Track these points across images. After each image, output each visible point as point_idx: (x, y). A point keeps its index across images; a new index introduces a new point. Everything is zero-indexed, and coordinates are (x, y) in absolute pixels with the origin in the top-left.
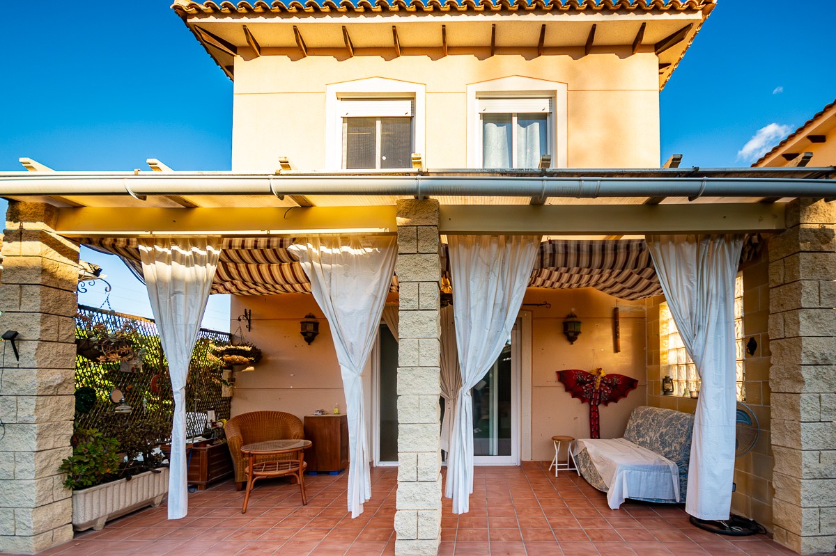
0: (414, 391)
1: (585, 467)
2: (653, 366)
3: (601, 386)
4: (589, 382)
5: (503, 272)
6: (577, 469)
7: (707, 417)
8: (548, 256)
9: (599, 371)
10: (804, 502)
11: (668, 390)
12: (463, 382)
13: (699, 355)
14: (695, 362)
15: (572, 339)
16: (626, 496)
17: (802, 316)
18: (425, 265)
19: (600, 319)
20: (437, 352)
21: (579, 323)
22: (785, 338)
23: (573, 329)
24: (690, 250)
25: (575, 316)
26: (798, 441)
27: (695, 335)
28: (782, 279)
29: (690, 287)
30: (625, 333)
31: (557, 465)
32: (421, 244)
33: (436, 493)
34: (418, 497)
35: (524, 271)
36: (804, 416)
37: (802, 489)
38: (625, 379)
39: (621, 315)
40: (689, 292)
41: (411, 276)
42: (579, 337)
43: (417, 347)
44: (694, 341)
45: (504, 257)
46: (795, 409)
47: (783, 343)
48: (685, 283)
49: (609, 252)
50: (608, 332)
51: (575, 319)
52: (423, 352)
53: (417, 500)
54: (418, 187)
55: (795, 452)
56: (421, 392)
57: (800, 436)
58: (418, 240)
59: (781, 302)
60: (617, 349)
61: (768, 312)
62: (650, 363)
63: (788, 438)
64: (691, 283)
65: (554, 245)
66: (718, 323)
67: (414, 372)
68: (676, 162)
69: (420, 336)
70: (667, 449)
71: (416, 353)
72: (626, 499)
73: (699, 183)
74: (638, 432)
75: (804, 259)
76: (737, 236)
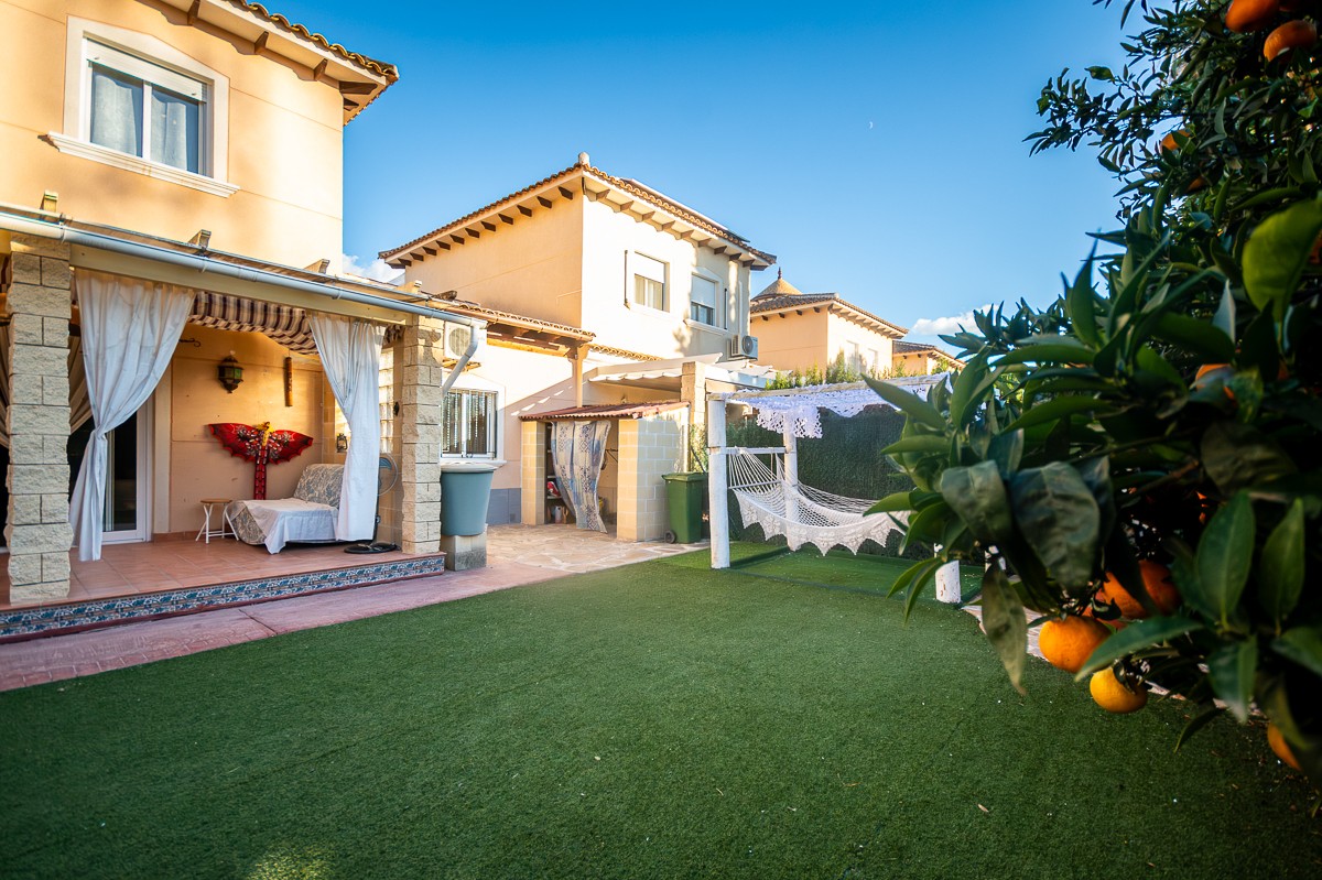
0: (35, 430)
1: (243, 527)
2: (330, 423)
3: (269, 442)
4: (254, 438)
5: (151, 316)
6: (235, 533)
7: (354, 461)
8: (203, 305)
9: (266, 426)
10: (418, 519)
11: (342, 447)
12: (96, 425)
15: (230, 386)
16: (287, 539)
17: (419, 389)
18: (50, 299)
19: (268, 367)
20: (67, 393)
21: (241, 369)
22: (410, 404)
23: (231, 376)
24: (343, 327)
25: (235, 361)
26: (413, 477)
28: (410, 361)
30: (299, 386)
31: (207, 532)
32: (46, 276)
33: (68, 534)
34: (41, 540)
35: (177, 320)
36: (418, 459)
37: (415, 510)
38: (297, 436)
39: (294, 366)
40: (343, 362)
41: (31, 309)
42: (240, 385)
43: (40, 384)
45: (152, 299)
46: (413, 455)
47: (410, 407)
48: (340, 353)
49: (272, 312)
50: (278, 383)
51: (235, 364)
52: (48, 390)
53: (40, 543)
54: (62, 237)
55: (414, 485)
56: (45, 431)
57: (416, 474)
58: (41, 272)
59: (409, 377)
60: (288, 403)
61: (403, 384)
62: (326, 420)
64: (344, 354)
65: (210, 295)
67: (36, 411)
69: (44, 373)
70: (332, 499)
71: (39, 391)
72: (287, 543)
74: (309, 488)
75: (421, 350)
76: (380, 324)
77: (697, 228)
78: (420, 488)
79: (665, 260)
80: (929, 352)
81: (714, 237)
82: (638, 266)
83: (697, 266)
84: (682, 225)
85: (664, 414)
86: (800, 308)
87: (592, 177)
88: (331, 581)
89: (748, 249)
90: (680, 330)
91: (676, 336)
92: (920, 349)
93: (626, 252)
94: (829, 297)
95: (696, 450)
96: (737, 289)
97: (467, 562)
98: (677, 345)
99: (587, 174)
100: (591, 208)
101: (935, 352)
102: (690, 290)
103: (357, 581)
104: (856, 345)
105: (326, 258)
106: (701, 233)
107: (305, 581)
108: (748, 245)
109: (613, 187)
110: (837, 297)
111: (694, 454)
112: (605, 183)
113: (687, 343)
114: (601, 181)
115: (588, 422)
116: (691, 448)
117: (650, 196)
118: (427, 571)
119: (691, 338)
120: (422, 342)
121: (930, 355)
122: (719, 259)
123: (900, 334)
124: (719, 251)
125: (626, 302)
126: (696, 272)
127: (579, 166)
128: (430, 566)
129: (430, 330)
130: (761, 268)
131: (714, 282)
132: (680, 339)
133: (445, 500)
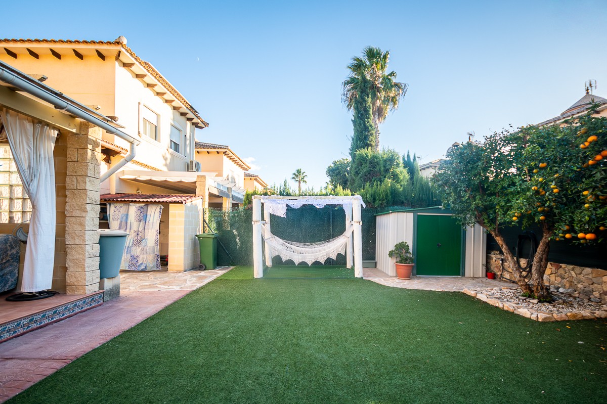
10: (87, 269)
13: (34, 192)
14: (30, 198)
17: (87, 179)
22: (77, 189)
24: (29, 127)
26: (84, 240)
27: (32, 180)
28: (76, 158)
29: (29, 150)
36: (87, 228)
37: (86, 263)
40: (29, 154)
44: (31, 184)
46: (82, 225)
47: (76, 192)
48: (26, 146)
55: (82, 246)
57: (85, 238)
59: (75, 170)
61: (65, 174)
63: (77, 239)
64: (30, 148)
66: (46, 175)
68: (43, 79)
73: (66, 104)
75: (89, 152)
76: (54, 128)
77: (177, 100)
78: (88, 248)
79: (158, 112)
80: (255, 178)
81: (184, 106)
82: (145, 113)
83: (174, 120)
84: (169, 96)
85: (193, 202)
86: (209, 150)
87: (126, 52)
88: (36, 322)
89: (198, 117)
90: (165, 154)
91: (163, 157)
92: (251, 176)
93: (139, 103)
94: (225, 147)
95: (207, 221)
96: (190, 136)
97: (110, 295)
98: (164, 162)
99: (123, 50)
100: (120, 71)
101: (258, 178)
102: (170, 133)
103: (53, 319)
104: (232, 171)
105: (46, 75)
106: (177, 103)
107: (18, 325)
108: (199, 115)
109: (137, 63)
110: (229, 148)
111: (207, 224)
112: (133, 59)
113: (168, 161)
114: (130, 57)
115: (143, 204)
116: (204, 221)
117: (156, 76)
118: (94, 304)
119: (170, 159)
120: (90, 147)
121: (256, 179)
122: (183, 118)
123: (248, 169)
124: (183, 114)
125: (139, 133)
126: (173, 123)
127: (118, 43)
128: (95, 301)
129: (94, 139)
130: (201, 128)
131: (179, 130)
132: (166, 159)
133: (102, 255)
